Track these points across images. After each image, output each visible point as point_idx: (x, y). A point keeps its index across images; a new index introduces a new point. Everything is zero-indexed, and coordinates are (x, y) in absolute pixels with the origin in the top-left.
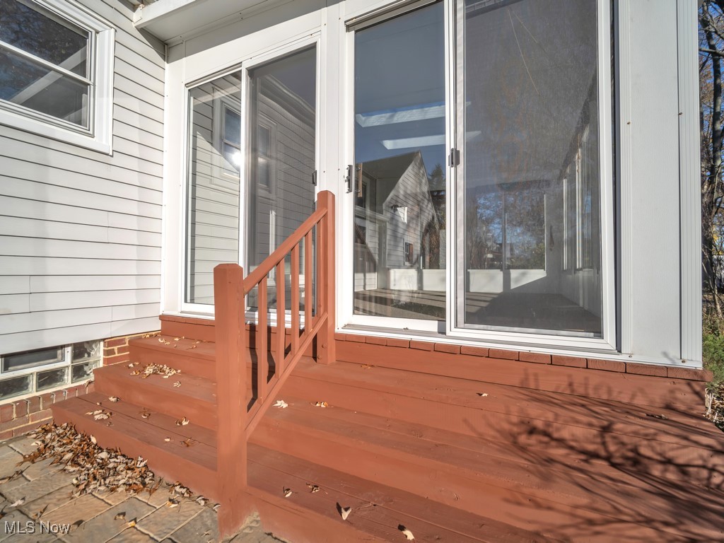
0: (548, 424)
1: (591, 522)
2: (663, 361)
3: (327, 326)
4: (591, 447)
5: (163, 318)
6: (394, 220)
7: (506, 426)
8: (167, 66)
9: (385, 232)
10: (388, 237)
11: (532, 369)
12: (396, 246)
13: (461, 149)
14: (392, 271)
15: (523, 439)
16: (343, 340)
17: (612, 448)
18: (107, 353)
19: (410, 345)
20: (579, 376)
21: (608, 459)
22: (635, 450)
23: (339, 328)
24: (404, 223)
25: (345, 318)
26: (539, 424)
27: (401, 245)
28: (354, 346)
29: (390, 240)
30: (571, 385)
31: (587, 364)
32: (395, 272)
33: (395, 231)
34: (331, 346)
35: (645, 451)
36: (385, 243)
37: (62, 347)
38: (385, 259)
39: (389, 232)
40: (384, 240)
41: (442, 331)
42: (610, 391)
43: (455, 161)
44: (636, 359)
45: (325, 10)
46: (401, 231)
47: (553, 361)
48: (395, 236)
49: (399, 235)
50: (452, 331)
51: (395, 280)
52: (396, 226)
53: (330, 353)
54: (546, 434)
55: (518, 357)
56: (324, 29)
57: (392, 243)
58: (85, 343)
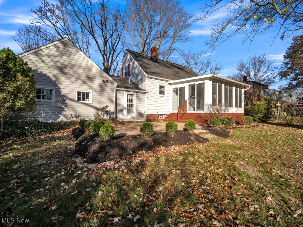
5: (170, 113)
8: (170, 86)
16: (187, 113)
18: (166, 116)
28: (188, 114)
43: (196, 98)
45: (186, 83)
53: (186, 115)
56: (186, 85)
58: (164, 115)
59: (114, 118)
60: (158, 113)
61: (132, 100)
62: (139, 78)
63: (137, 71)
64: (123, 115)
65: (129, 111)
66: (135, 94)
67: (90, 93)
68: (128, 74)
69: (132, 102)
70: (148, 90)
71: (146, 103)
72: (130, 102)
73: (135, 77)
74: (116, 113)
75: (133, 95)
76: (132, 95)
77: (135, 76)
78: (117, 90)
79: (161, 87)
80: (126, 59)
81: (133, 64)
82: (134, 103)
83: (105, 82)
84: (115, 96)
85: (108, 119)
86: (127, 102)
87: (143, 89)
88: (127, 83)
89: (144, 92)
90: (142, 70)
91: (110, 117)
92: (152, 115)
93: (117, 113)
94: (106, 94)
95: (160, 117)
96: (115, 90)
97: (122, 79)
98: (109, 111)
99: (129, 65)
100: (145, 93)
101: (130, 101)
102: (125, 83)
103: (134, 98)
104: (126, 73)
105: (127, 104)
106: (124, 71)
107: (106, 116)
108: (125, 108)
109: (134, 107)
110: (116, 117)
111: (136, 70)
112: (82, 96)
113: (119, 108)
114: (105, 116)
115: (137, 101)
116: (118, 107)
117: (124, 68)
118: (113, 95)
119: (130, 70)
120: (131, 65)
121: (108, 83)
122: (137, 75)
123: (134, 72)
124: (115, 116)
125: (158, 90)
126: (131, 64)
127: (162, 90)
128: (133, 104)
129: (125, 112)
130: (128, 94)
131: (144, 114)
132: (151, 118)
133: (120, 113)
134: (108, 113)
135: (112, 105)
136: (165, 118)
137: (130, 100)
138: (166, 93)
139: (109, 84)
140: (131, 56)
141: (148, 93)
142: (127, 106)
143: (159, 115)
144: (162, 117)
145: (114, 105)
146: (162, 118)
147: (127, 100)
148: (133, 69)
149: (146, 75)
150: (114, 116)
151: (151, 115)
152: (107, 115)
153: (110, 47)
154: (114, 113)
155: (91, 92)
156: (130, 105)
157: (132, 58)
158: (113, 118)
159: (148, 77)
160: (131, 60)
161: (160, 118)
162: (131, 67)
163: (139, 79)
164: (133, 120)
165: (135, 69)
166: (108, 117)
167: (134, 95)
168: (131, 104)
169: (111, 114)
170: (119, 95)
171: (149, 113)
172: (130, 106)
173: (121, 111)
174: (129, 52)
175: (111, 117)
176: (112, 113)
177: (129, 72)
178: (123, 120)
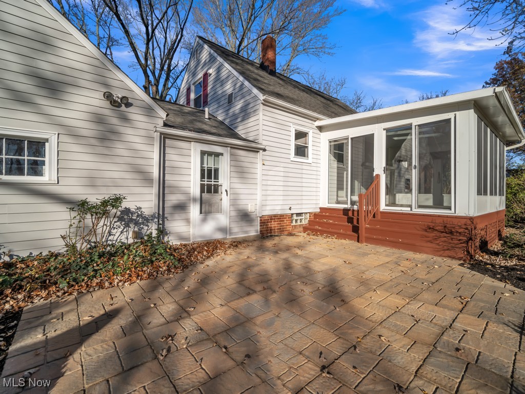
0: (433, 226)
1: (436, 239)
2: (464, 215)
3: (378, 209)
4: (442, 231)
5: (320, 208)
6: (399, 168)
7: (424, 228)
8: (321, 134)
9: (394, 174)
10: (395, 177)
11: (434, 218)
12: (400, 181)
13: (417, 165)
14: (397, 195)
15: (428, 230)
16: (382, 213)
17: (447, 230)
18: (310, 216)
19: (402, 214)
20: (445, 219)
21: (446, 233)
22: (451, 230)
23: (381, 209)
24: (405, 168)
25: (383, 207)
26: (432, 227)
27: (403, 180)
28: (384, 214)
29: (397, 178)
30: (443, 221)
31: (447, 217)
32: (399, 196)
33: (399, 173)
34: (379, 214)
35: (453, 230)
36: (394, 180)
37: (303, 213)
38: (393, 188)
39: (396, 174)
40: (393, 179)
41: (411, 210)
42: (452, 222)
43: (415, 167)
44: (459, 215)
45: (377, 125)
46: (402, 172)
47: (439, 216)
48: (400, 176)
49: (402, 175)
50: (414, 209)
51: (399, 199)
52: (400, 170)
53: (379, 217)
54: (433, 229)
55: (431, 216)
56: (377, 130)
57: (398, 180)
58: (307, 213)
59: (154, 235)
60: (290, 209)
61: (216, 170)
62: (238, 106)
63: (232, 89)
64: (188, 221)
65: (207, 209)
66: (226, 152)
67: (47, 140)
68: (202, 102)
69: (216, 177)
70: (264, 143)
71: (259, 181)
72: (209, 177)
73: (226, 105)
74: (160, 217)
75: (222, 154)
76: (218, 155)
77: (224, 101)
78: (164, 137)
79: (300, 135)
80: (199, 62)
81: (219, 70)
82: (224, 180)
83: (115, 101)
84: (156, 156)
85: (131, 241)
86: (202, 176)
87: (250, 139)
88: (199, 121)
89: (253, 148)
90: (247, 83)
91: (137, 235)
92: (275, 216)
93: (164, 218)
94: (120, 149)
95: (296, 221)
96: (157, 135)
97: (186, 111)
98: (132, 213)
99: (206, 76)
100: (256, 150)
101: (209, 174)
102: (194, 120)
103: (224, 166)
104: (197, 100)
105: (202, 186)
106: (193, 96)
107: (122, 232)
108: (195, 200)
109: (224, 193)
110: (162, 232)
111: (228, 87)
112: (28, 156)
113: (172, 199)
114: (116, 232)
115: (234, 174)
116: (168, 197)
117: (193, 88)
118: (149, 155)
119: (209, 88)
120: (211, 74)
121: (130, 109)
122: (230, 99)
123: (220, 92)
124: (158, 229)
125: (293, 143)
126: (210, 71)
127: (301, 142)
128: (219, 183)
129: (194, 211)
130: (203, 153)
131: (253, 216)
132: (274, 225)
133: (177, 216)
134: (131, 220)
135: (146, 190)
136: (307, 222)
137: (210, 171)
138: (310, 151)
139: (135, 114)
140: (212, 51)
141: (264, 150)
142: (202, 191)
143: (292, 214)
144: (301, 220)
145: (155, 190)
146: (299, 223)
147: (202, 171)
148: (218, 86)
149: (262, 97)
150: (153, 229)
151: (273, 217)
152: (127, 225)
153: (161, 55)
154: (153, 216)
155: (54, 140)
156: (209, 186)
157: (216, 55)
158: (150, 236)
159: (266, 103)
160: (212, 60)
161: (294, 223)
162: (211, 80)
163: (237, 112)
164: (219, 236)
165: (223, 83)
166: (131, 235)
167: (225, 154)
168: (214, 185)
169: (143, 223)
170: (171, 155)
171: (268, 211)
172: (209, 191)
173: (181, 207)
174: (205, 43)
175: (144, 231)
176: (147, 220)
177: (206, 96)
178: (188, 239)
